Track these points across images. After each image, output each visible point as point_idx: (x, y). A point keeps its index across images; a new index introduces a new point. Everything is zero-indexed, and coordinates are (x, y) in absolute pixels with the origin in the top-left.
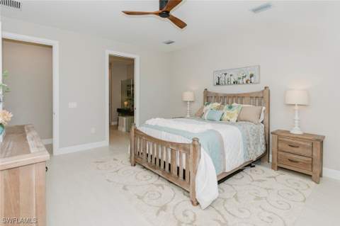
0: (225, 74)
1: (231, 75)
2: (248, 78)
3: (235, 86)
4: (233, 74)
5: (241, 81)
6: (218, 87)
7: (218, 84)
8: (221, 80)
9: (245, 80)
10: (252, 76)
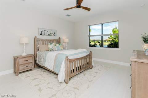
0: (45, 31)
1: (47, 32)
2: (53, 34)
3: (49, 36)
4: (48, 31)
5: (51, 35)
6: (41, 36)
7: (41, 34)
8: (42, 33)
9: (52, 34)
10: (55, 33)
